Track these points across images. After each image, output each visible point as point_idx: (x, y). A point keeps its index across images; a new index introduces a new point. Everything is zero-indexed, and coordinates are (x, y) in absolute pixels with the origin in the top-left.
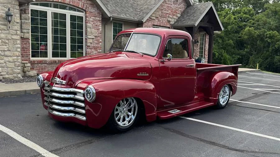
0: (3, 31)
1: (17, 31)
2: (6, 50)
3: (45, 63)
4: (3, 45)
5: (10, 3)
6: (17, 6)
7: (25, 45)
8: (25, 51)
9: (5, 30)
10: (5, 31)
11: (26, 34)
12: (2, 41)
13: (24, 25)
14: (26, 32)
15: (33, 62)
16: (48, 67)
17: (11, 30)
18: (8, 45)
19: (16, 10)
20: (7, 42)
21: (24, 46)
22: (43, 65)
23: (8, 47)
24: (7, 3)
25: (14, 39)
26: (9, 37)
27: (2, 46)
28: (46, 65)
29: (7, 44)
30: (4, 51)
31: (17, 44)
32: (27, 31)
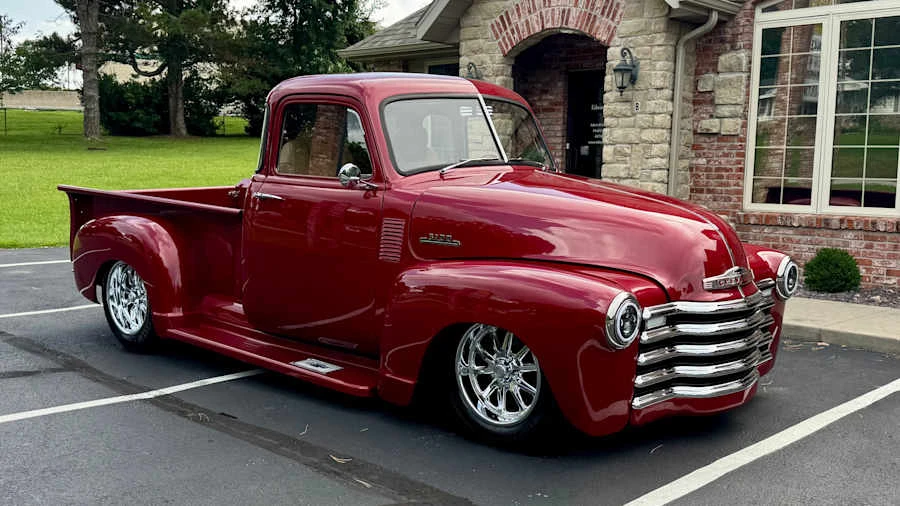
0: (620, 120)
1: (655, 117)
2: (622, 174)
3: (785, 226)
4: (618, 161)
5: (642, 31)
6: (658, 35)
7: (723, 160)
8: (724, 180)
9: (625, 116)
10: (627, 119)
11: (726, 120)
12: (615, 149)
13: (722, 90)
14: (727, 114)
15: (742, 220)
16: (798, 242)
17: (641, 113)
18: (630, 159)
19: (657, 48)
20: (628, 151)
21: (720, 163)
22: (781, 233)
23: (628, 165)
24: (637, 33)
25: (645, 141)
26: (633, 135)
27: (617, 165)
28: (791, 232)
29: (628, 158)
30: (620, 178)
31: (652, 157)
32: (731, 112)
